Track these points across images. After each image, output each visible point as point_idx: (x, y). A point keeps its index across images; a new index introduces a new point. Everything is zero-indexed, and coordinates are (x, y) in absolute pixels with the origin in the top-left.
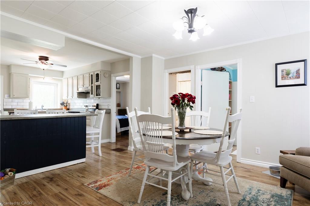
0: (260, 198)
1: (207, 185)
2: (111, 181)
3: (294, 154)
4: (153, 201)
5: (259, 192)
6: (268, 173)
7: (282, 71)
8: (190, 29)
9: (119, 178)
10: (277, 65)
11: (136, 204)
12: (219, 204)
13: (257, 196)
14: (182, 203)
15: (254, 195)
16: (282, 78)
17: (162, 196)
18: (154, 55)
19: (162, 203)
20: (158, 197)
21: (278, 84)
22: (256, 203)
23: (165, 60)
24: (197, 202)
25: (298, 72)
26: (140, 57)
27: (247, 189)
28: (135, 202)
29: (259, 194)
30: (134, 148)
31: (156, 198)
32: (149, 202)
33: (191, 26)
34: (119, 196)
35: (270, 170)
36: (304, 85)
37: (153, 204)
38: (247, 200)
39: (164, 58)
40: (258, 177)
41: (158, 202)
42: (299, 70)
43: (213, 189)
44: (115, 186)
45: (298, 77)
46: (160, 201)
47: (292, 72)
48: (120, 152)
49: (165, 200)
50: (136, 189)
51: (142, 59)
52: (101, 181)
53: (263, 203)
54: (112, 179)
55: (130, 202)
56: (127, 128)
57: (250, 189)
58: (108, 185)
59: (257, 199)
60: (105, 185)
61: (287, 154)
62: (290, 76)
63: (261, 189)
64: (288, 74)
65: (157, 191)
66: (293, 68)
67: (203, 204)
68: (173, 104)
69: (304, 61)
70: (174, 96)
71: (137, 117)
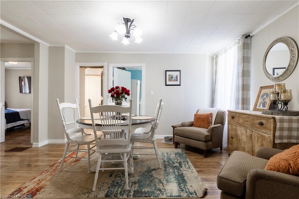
0: (171, 157)
1: (137, 159)
2: (42, 183)
3: (180, 127)
4: (105, 185)
5: (168, 154)
6: (164, 141)
7: (169, 76)
8: (127, 35)
9: (50, 177)
10: (166, 71)
11: (92, 192)
12: (154, 168)
13: (169, 157)
14: (130, 177)
15: (167, 157)
16: (169, 80)
17: (110, 178)
18: (66, 46)
19: (115, 183)
20: (107, 180)
21: (167, 84)
22: (171, 161)
23: (75, 53)
24: (140, 172)
25: (177, 77)
26: (48, 45)
27: (161, 155)
28: (90, 191)
29: (169, 155)
30: (67, 141)
31: (106, 181)
32: (103, 186)
33: (128, 32)
34: (66, 193)
35: (165, 140)
36: (179, 85)
37: (108, 186)
38: (166, 161)
39: (75, 52)
40: (161, 145)
41: (111, 184)
42: (177, 76)
43: (142, 160)
44: (52, 186)
45: (177, 80)
46: (111, 182)
47: (174, 76)
48: (22, 151)
49: (115, 180)
50: (79, 181)
51: (49, 47)
52: (26, 187)
53: (174, 159)
54: (41, 180)
55: (84, 193)
56: (16, 123)
57: (163, 154)
58: (41, 188)
59: (170, 159)
60: (37, 189)
61: (177, 127)
62: (173, 79)
63: (168, 152)
64: (172, 78)
65: (102, 176)
66: (175, 74)
67: (144, 172)
68: (112, 96)
69: (180, 71)
70: (113, 89)
71: (91, 108)
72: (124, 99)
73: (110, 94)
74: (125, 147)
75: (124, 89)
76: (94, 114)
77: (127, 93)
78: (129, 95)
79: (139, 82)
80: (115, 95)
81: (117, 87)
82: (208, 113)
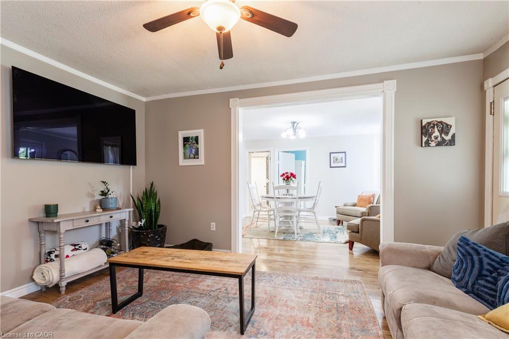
4: (282, 236)
6: (327, 221)
7: (334, 158)
10: (330, 153)
16: (334, 162)
17: (284, 234)
19: (288, 236)
21: (332, 166)
24: (304, 234)
25: (342, 159)
32: (280, 236)
35: (329, 220)
36: (345, 167)
43: (306, 229)
45: (342, 162)
47: (339, 158)
62: (338, 161)
66: (339, 156)
67: (307, 234)
68: (284, 179)
69: (345, 152)
70: (283, 174)
71: (274, 187)
72: (291, 181)
73: (282, 178)
74: (294, 212)
75: (292, 174)
76: (275, 190)
77: (294, 177)
78: (295, 178)
79: (303, 162)
80: (286, 179)
81: (287, 173)
82: (371, 194)
